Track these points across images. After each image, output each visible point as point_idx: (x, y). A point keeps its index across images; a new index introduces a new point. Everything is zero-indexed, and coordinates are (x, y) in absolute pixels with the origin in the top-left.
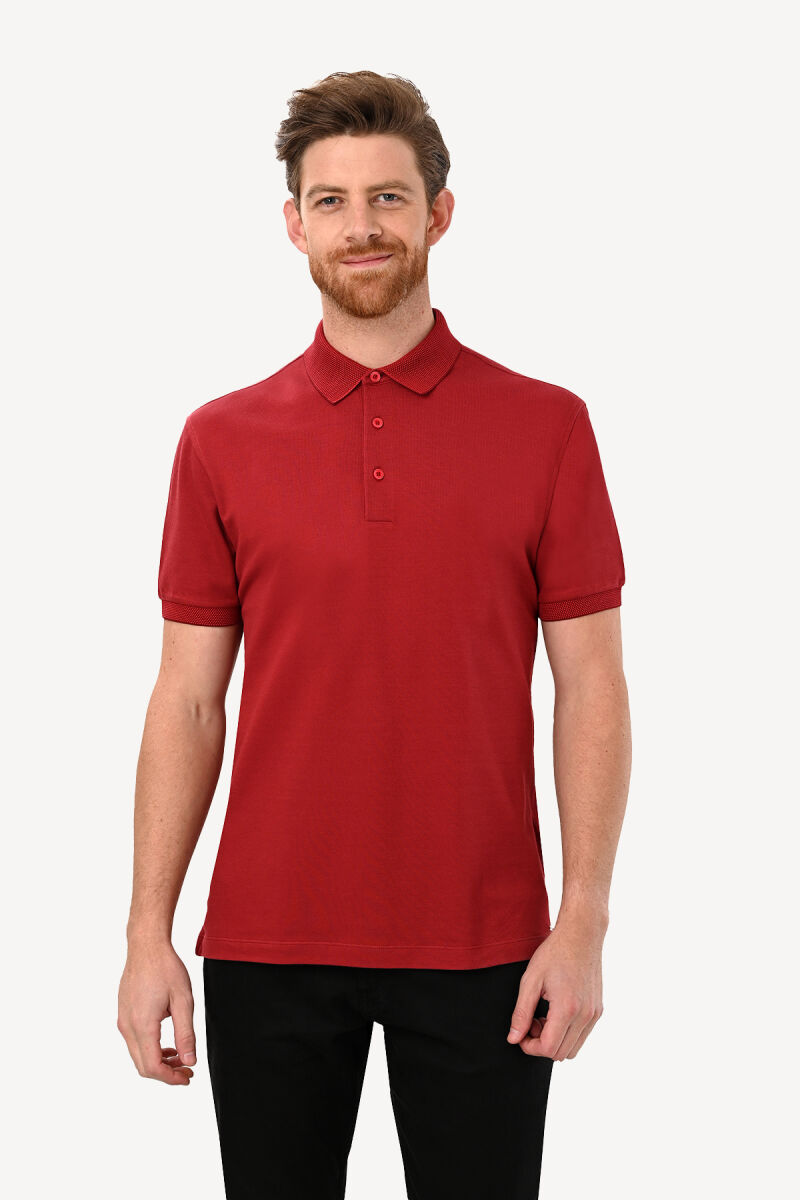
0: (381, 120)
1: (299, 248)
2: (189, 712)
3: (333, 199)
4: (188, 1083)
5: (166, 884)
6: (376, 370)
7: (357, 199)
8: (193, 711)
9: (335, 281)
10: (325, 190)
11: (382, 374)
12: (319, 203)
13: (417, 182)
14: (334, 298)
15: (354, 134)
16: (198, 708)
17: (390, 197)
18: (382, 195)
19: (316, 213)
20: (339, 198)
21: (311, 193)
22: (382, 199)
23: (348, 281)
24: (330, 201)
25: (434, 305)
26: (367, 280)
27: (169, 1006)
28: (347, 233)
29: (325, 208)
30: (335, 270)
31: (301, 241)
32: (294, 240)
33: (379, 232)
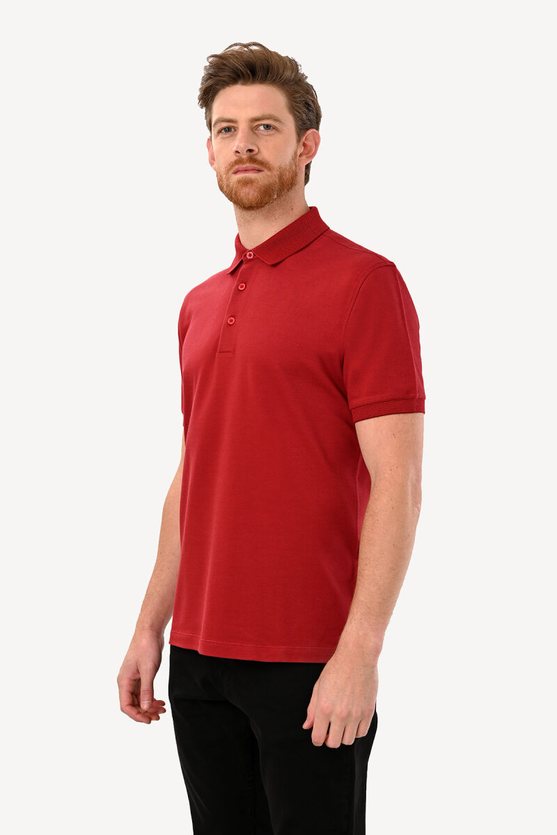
6: (251, 250)
9: (228, 186)
10: (224, 121)
11: (254, 254)
15: (244, 84)
17: (267, 127)
19: (220, 138)
20: (233, 127)
22: (262, 128)
23: (235, 185)
24: (228, 129)
28: (234, 149)
29: (224, 135)
30: (228, 179)
33: (256, 149)
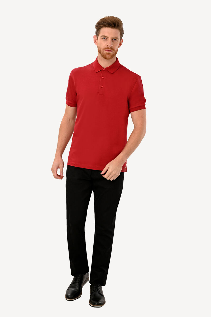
0: (116, 26)
1: (96, 44)
2: (68, 120)
3: (105, 38)
4: (62, 179)
5: (61, 147)
6: (105, 68)
7: (110, 39)
8: (69, 120)
9: (103, 53)
10: (104, 36)
11: (105, 69)
12: (103, 38)
13: (119, 37)
14: (102, 55)
16: (70, 120)
18: (114, 39)
19: (102, 40)
21: (102, 36)
22: (113, 40)
23: (105, 54)
24: (104, 38)
25: (117, 57)
26: (109, 54)
27: (59, 166)
28: (107, 45)
29: (103, 39)
30: (103, 51)
31: (96, 43)
32: (95, 43)
33: (112, 46)
